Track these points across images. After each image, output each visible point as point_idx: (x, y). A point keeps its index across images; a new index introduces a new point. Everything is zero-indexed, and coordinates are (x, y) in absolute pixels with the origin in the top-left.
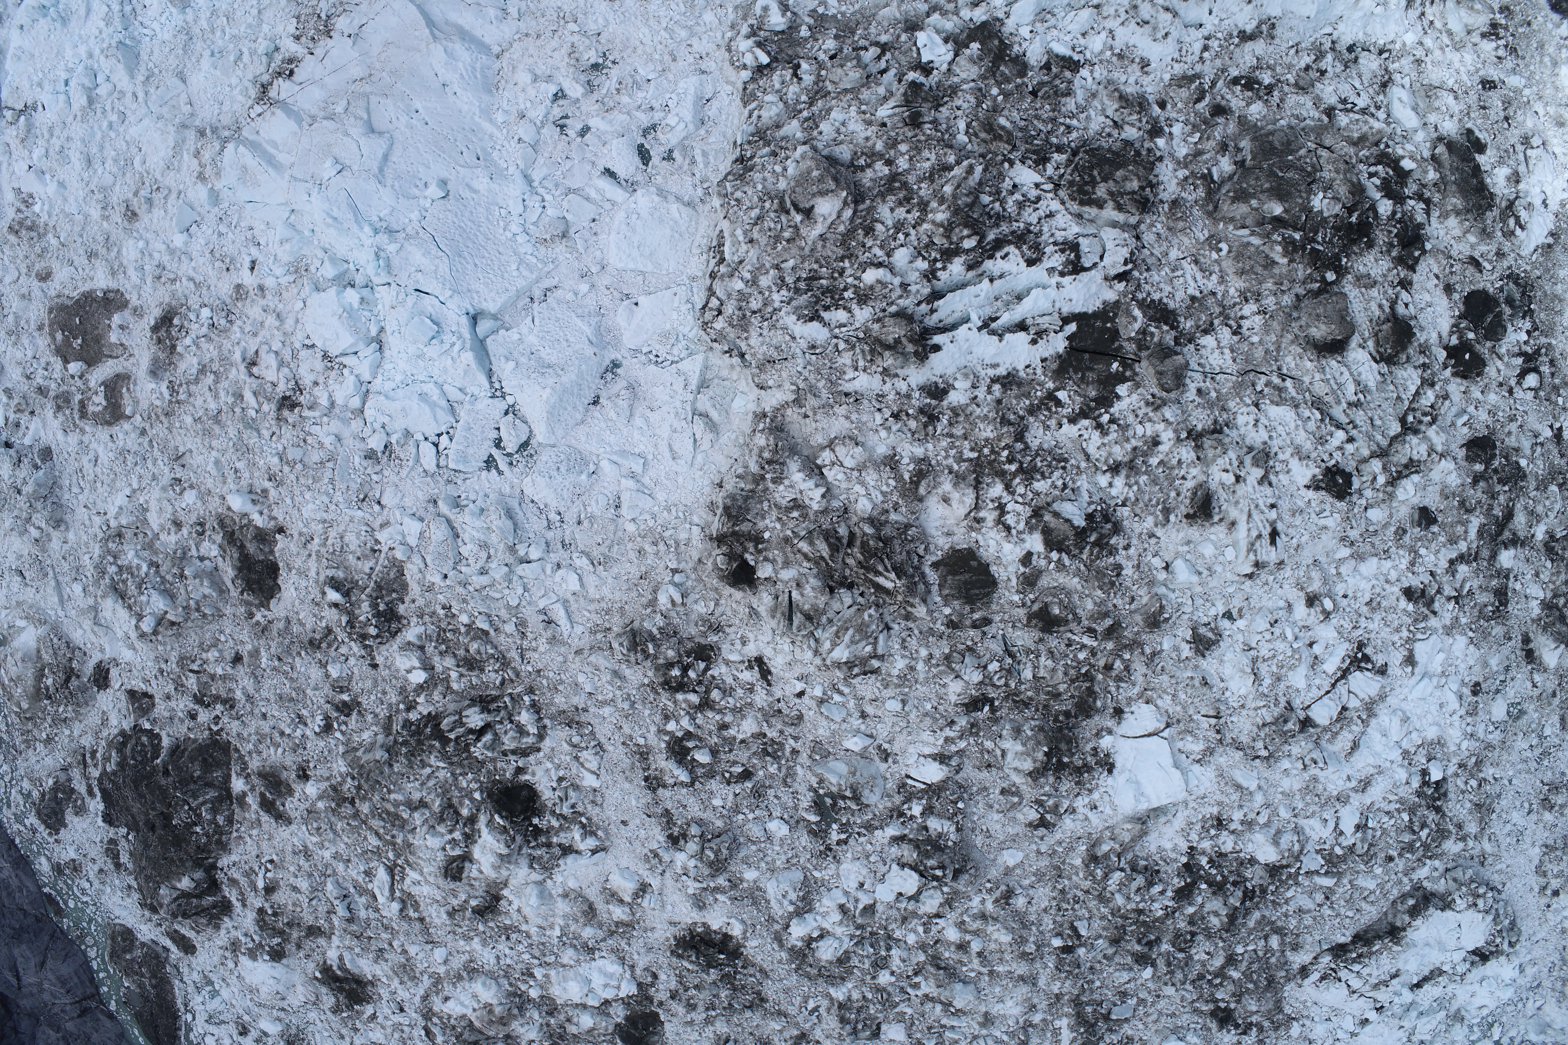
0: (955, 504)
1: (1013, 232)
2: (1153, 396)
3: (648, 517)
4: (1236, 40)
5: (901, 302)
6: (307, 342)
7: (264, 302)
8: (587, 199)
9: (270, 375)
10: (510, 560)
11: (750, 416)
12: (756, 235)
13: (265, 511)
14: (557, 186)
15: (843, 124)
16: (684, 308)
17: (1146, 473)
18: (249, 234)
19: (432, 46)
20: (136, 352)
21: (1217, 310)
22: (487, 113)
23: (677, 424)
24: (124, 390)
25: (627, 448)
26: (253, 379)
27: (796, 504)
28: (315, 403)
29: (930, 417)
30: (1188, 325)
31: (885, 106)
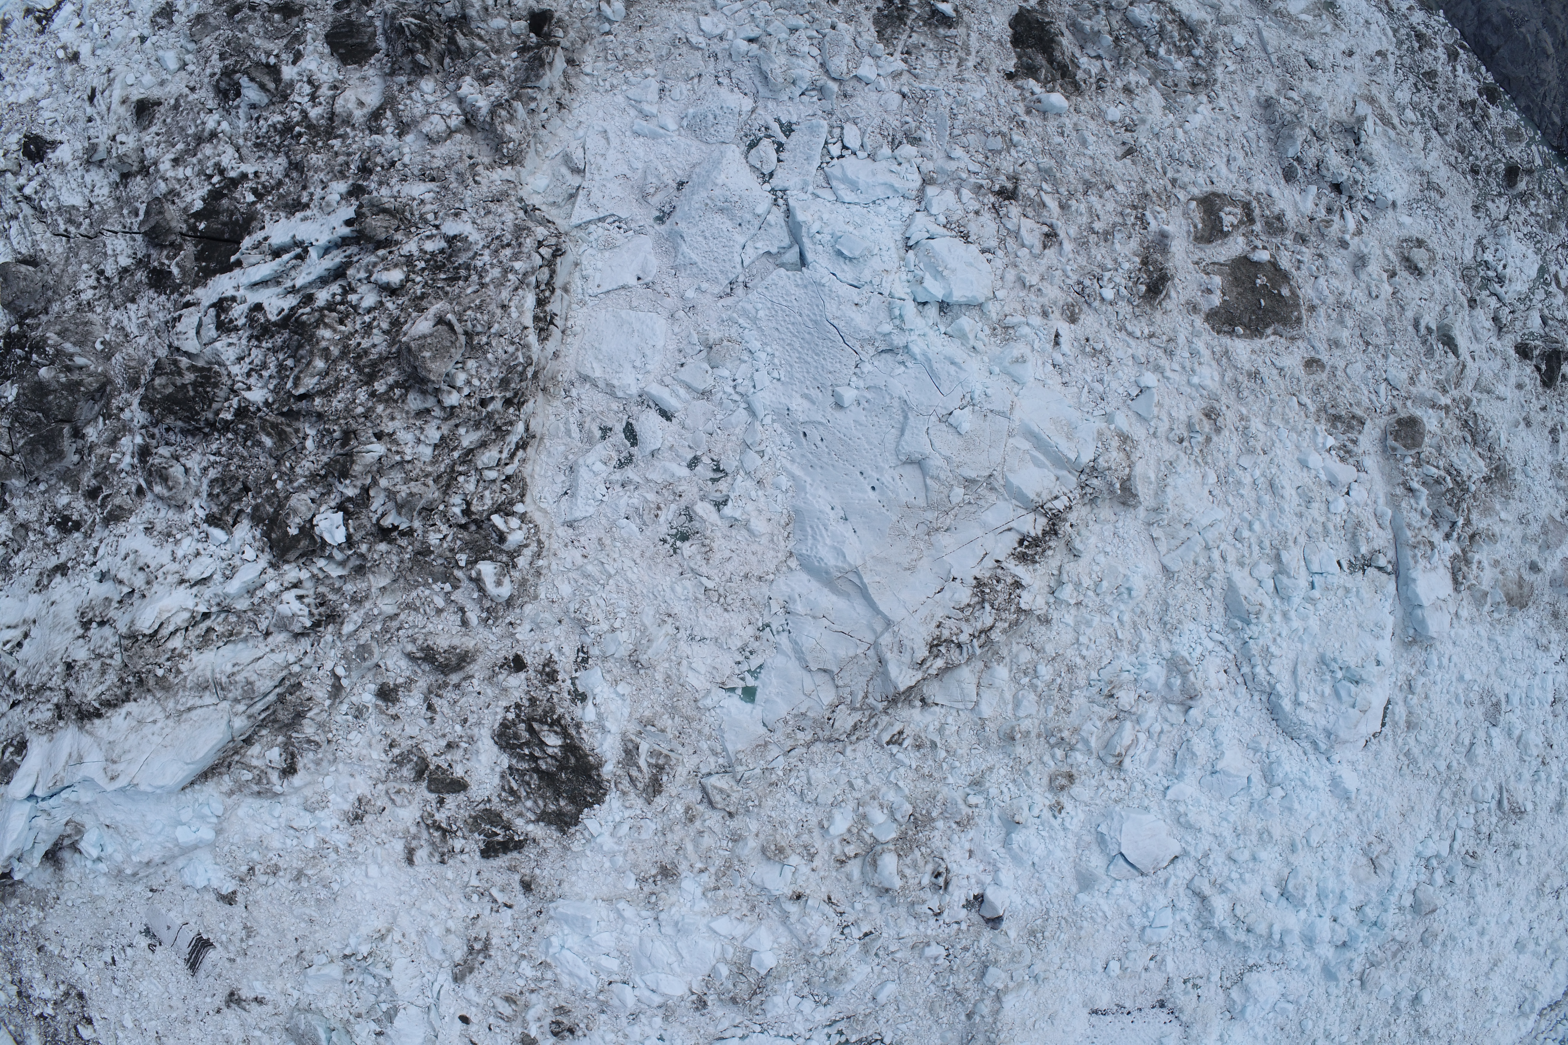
0: (353, 99)
1: (272, 337)
2: (173, 203)
3: (632, 79)
4: (70, 564)
5: (373, 259)
6: (990, 256)
7: (1041, 299)
8: (689, 387)
9: (1027, 224)
10: (766, 39)
11: (527, 163)
12: (499, 312)
13: (1028, 95)
14: (721, 404)
15: (419, 441)
16: (589, 272)
17: (188, 136)
18: (1066, 378)
19: (859, 562)
20: (1191, 266)
21: (114, 292)
22: (798, 486)
23: (600, 160)
24: (1200, 226)
25: (650, 142)
26: (1049, 221)
27: (484, 80)
28: (977, 194)
29: (365, 170)
30: (141, 275)
31: (376, 455)
